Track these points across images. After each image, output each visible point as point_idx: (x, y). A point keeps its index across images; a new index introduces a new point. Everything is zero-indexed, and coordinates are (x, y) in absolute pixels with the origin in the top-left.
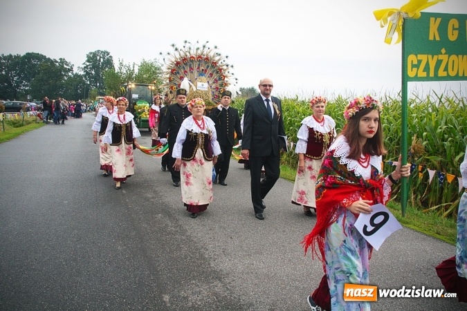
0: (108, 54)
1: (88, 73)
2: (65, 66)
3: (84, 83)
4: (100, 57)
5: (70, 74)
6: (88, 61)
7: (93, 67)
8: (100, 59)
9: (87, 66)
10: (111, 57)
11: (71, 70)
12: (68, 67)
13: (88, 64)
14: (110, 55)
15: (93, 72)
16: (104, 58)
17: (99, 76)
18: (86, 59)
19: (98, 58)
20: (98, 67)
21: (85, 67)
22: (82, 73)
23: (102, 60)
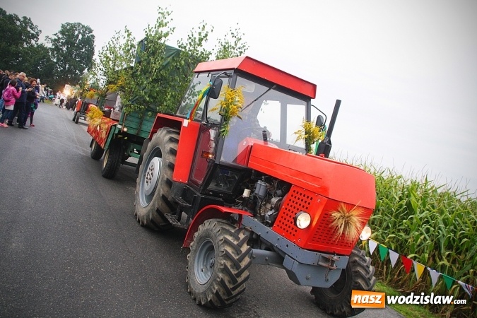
0: (91, 31)
1: (57, 49)
2: (29, 29)
3: (49, 60)
4: (80, 33)
5: (33, 42)
6: (62, 33)
7: (67, 43)
8: (78, 36)
9: (59, 38)
10: (93, 36)
11: (35, 37)
12: (32, 32)
13: (60, 36)
14: (93, 33)
15: (64, 49)
16: (83, 35)
17: (71, 56)
18: (60, 29)
19: (76, 33)
20: (73, 44)
21: (55, 39)
22: (50, 45)
23: (80, 37)
